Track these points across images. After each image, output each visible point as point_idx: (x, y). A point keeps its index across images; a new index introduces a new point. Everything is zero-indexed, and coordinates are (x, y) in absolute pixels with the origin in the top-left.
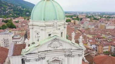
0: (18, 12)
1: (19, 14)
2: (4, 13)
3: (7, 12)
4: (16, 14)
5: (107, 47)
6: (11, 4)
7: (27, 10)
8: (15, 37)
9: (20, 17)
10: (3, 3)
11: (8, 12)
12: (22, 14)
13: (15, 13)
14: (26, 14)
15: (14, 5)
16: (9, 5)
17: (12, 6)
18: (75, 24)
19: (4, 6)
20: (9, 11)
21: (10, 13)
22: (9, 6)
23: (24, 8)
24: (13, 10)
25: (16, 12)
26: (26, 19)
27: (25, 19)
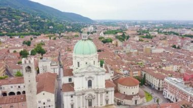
0: (37, 26)
1: (38, 29)
2: (17, 27)
3: (20, 26)
4: (35, 28)
5: (137, 72)
6: (25, 13)
7: (50, 22)
8: (52, 64)
9: (43, 35)
10: (14, 13)
11: (22, 26)
12: (42, 28)
13: (32, 28)
14: (49, 28)
15: (29, 14)
16: (23, 14)
17: (27, 16)
18: (117, 45)
19: (16, 17)
20: (24, 24)
21: (25, 28)
22: (22, 16)
23: (44, 19)
24: (30, 23)
25: (34, 26)
26: (52, 38)
27: (50, 38)
